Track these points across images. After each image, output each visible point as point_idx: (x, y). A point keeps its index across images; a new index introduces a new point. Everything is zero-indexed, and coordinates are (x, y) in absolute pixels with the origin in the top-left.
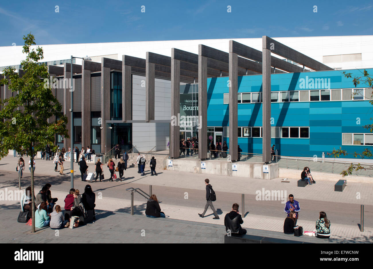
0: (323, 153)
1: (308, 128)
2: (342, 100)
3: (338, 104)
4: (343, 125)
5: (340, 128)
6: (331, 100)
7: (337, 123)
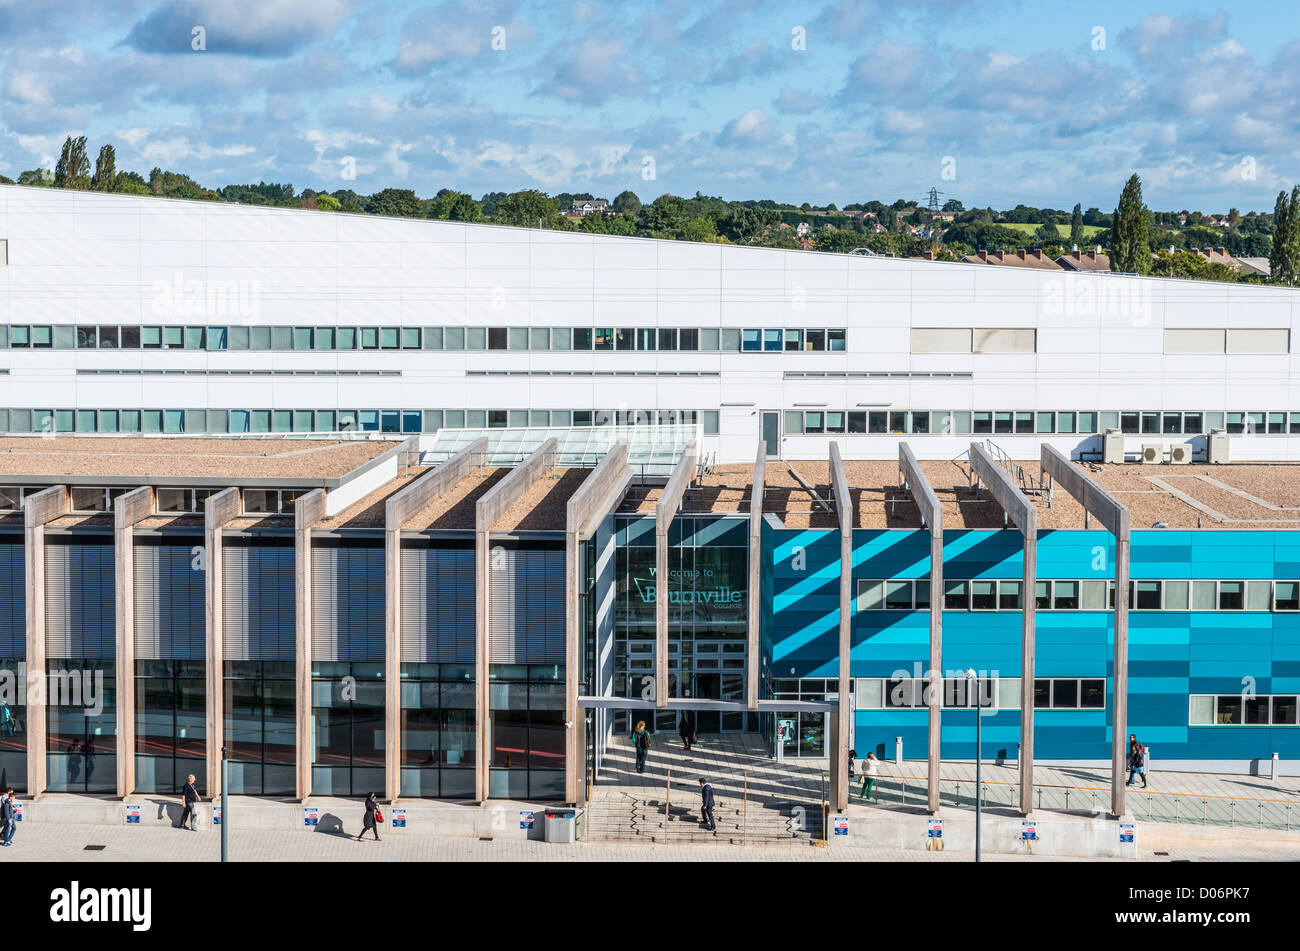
0: (1147, 749)
1: (1103, 681)
2: (1191, 609)
3: (1181, 619)
4: (1193, 674)
5: (1185, 681)
6: (1163, 609)
7: (1178, 668)
